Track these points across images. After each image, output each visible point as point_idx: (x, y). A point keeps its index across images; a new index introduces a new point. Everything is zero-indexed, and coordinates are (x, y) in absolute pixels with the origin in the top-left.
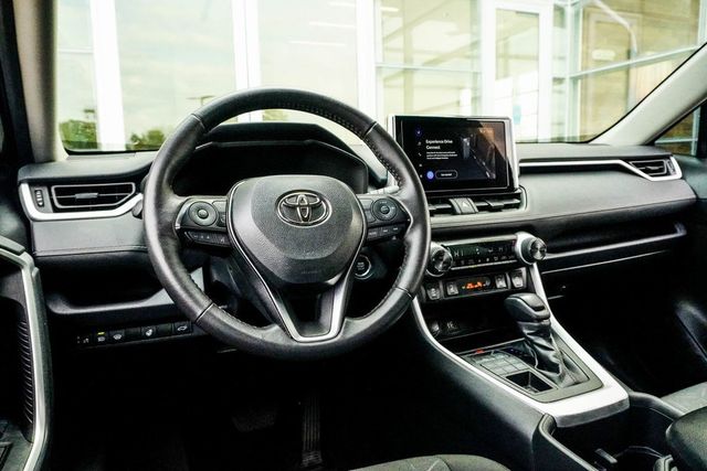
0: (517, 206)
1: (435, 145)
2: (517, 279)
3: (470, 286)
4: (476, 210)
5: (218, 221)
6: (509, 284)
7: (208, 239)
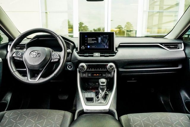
0: (113, 56)
1: (91, 39)
2: (109, 75)
3: (95, 75)
4: (99, 56)
5: (21, 56)
6: (107, 76)
7: (18, 59)
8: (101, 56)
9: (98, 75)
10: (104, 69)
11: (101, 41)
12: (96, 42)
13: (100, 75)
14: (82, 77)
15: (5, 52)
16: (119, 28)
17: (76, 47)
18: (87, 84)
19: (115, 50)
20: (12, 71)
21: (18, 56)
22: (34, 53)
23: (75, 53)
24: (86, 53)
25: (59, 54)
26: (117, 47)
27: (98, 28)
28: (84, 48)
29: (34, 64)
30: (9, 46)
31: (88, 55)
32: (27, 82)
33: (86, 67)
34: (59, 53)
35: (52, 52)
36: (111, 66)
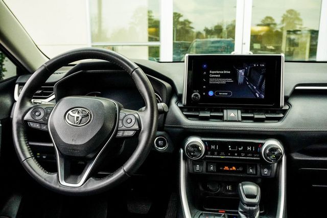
0: (279, 119)
1: (217, 74)
2: (266, 172)
3: (226, 168)
4: (240, 119)
5: (44, 118)
6: (258, 173)
7: (37, 126)
8: (244, 118)
9: (234, 168)
10: (253, 157)
11: (245, 80)
12: (230, 80)
13: (241, 169)
14: (191, 171)
15: (8, 101)
16: (268, 25)
17: (179, 92)
18: (203, 187)
19: (282, 103)
20: (23, 158)
21: (37, 118)
22: (76, 115)
23: (175, 108)
24: (203, 110)
25: (137, 116)
26: (288, 94)
27: (216, 27)
28: (199, 96)
29: (73, 143)
30: (17, 86)
31: (208, 114)
32: (58, 187)
33: (203, 147)
34: (136, 114)
35: (120, 109)
36: (273, 150)
